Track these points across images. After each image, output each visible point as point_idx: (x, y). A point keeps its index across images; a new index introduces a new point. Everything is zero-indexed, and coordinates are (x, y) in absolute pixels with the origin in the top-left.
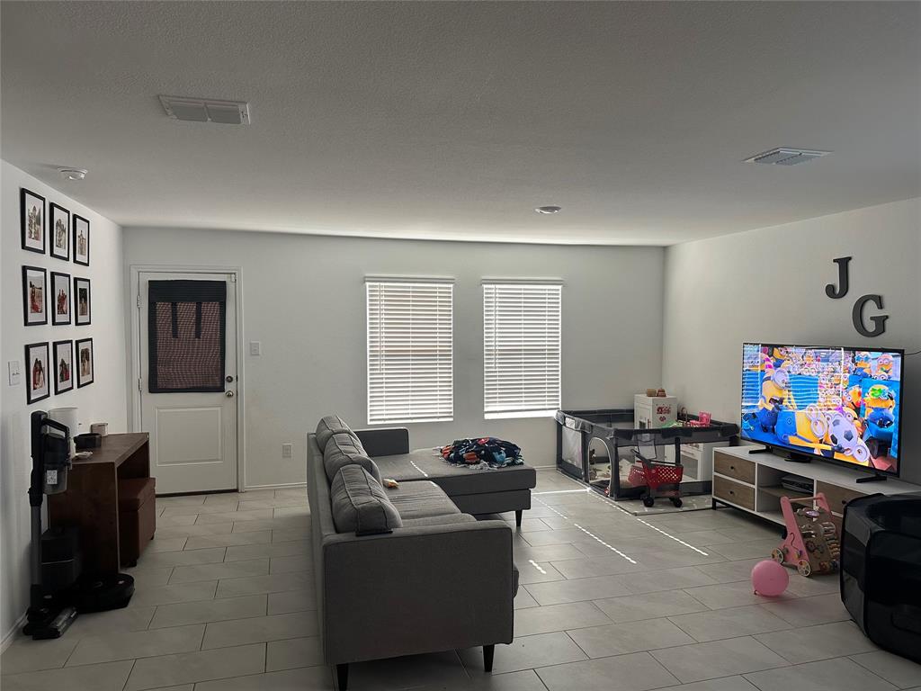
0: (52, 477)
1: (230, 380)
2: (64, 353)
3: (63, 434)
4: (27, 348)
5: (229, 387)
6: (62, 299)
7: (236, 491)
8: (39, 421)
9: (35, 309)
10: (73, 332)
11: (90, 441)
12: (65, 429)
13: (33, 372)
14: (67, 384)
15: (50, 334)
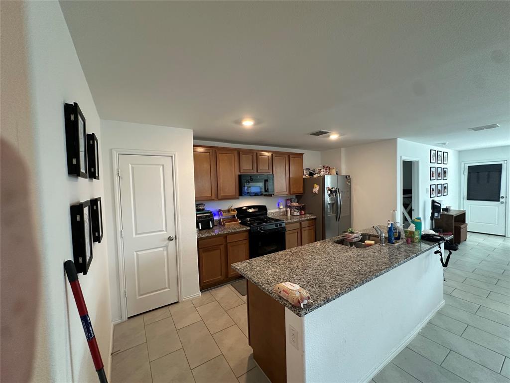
0: (436, 214)
1: (503, 197)
2: (440, 187)
3: (439, 205)
4: (431, 185)
5: (501, 200)
6: (439, 174)
7: (505, 236)
8: (433, 202)
9: (433, 176)
10: (442, 182)
11: (446, 210)
12: (440, 204)
13: (432, 191)
14: (440, 195)
15: (436, 182)
